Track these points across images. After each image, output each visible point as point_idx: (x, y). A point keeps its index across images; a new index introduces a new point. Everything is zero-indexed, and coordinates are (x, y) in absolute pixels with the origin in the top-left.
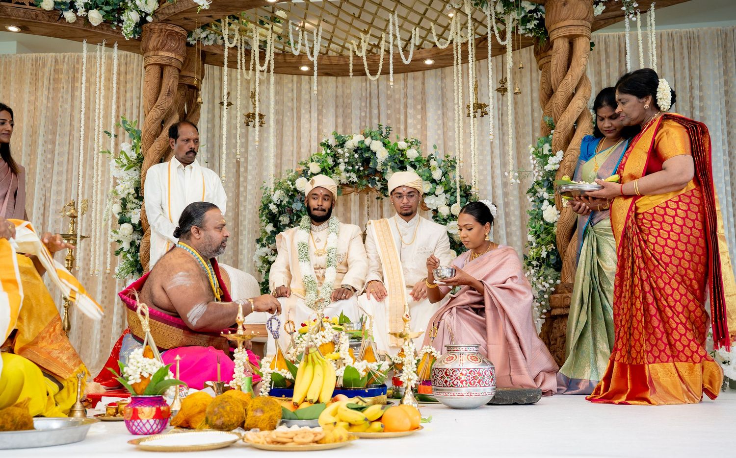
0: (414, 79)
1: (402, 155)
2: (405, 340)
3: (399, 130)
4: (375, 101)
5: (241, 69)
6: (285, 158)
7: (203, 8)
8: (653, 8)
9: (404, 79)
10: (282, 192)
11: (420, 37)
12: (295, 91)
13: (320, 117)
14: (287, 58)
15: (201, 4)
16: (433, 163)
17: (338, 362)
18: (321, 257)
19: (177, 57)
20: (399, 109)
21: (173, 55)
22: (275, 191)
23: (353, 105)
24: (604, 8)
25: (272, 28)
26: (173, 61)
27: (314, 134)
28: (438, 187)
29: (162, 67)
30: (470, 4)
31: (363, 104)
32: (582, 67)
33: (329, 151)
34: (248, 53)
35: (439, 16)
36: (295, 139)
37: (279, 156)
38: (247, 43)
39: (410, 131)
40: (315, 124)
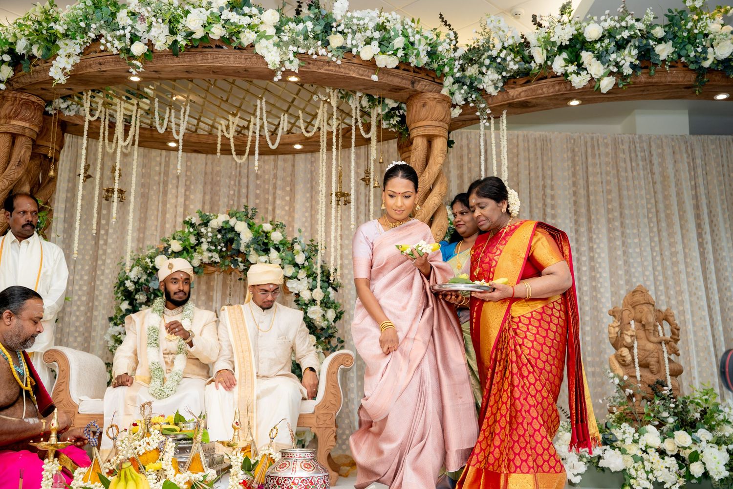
0: (285, 161)
1: (267, 237)
2: (234, 449)
3: (267, 209)
4: (244, 181)
5: (104, 140)
6: (147, 233)
7: (59, 82)
8: (504, 116)
9: (274, 161)
10: (140, 269)
11: (289, 122)
12: (163, 165)
13: (188, 193)
14: (155, 133)
15: (57, 78)
16: (297, 247)
17: (160, 473)
18: (172, 343)
19: (32, 127)
20: (268, 189)
21: (27, 125)
22: (133, 267)
23: (222, 183)
24: (461, 111)
25: (138, 104)
26: (27, 130)
27: (180, 210)
28: (300, 271)
29: (14, 137)
30: (336, 97)
31: (232, 183)
32: (439, 166)
33: (191, 230)
34: (112, 126)
35: (307, 105)
36: (160, 214)
37: (142, 229)
38: (111, 116)
39: (278, 212)
40: (181, 200)
